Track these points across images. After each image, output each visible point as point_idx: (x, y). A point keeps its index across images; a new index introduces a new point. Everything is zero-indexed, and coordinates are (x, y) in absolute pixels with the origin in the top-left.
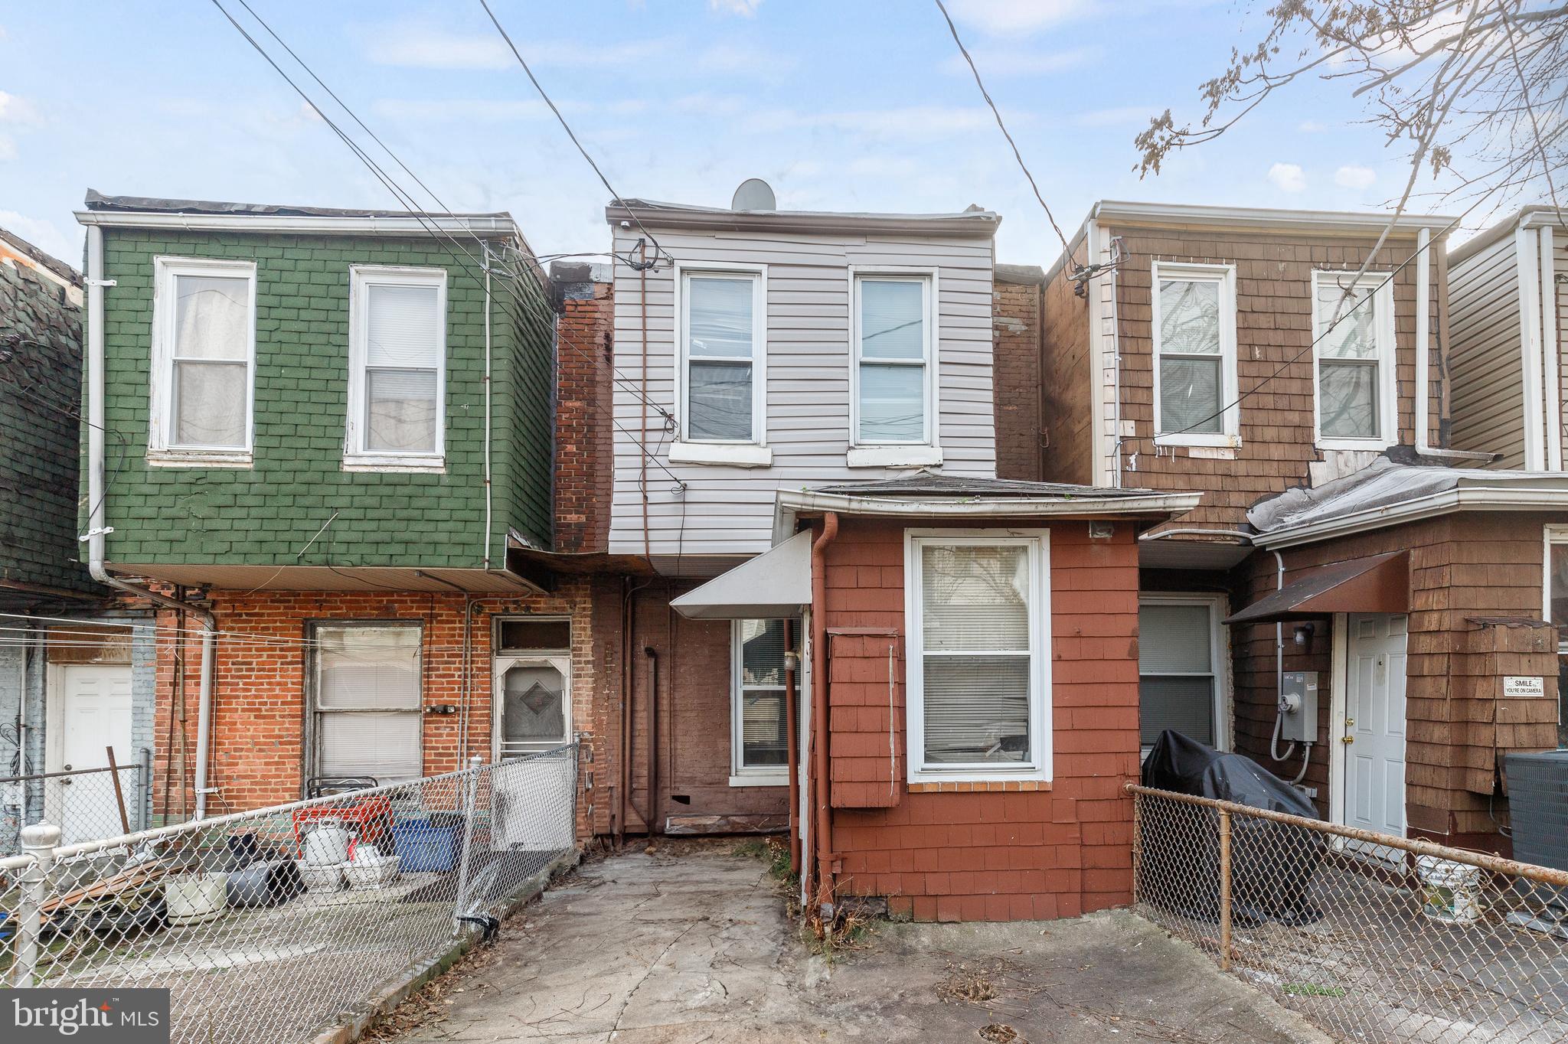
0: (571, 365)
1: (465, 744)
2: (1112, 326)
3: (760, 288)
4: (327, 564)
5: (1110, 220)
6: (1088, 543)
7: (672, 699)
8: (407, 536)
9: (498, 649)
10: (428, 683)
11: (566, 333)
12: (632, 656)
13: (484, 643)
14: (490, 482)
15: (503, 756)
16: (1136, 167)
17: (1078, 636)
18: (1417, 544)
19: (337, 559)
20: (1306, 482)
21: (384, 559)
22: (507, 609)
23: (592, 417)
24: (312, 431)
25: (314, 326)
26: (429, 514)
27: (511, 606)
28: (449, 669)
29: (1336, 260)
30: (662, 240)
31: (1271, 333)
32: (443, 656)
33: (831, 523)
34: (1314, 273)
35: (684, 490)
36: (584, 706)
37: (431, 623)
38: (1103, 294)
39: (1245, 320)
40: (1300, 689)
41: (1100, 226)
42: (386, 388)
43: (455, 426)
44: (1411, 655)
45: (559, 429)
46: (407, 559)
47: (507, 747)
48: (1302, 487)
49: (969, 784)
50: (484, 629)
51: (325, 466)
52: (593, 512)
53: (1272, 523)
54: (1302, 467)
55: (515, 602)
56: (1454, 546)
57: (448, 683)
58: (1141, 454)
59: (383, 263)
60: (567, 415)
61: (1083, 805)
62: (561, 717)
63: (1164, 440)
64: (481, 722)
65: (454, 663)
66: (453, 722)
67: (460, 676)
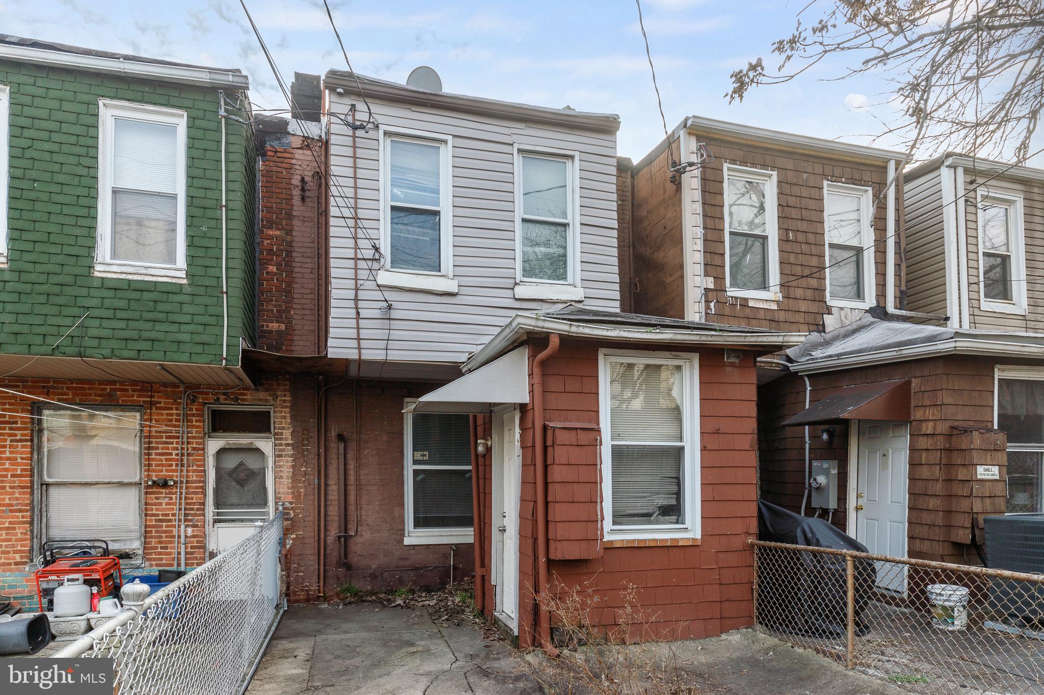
0: (273, 200)
1: (183, 512)
2: (698, 208)
3: (446, 154)
4: (80, 355)
5: (696, 130)
6: (724, 365)
7: (357, 476)
8: (153, 335)
9: (209, 433)
10: (149, 460)
11: (267, 174)
12: (325, 441)
13: (198, 427)
14: (226, 293)
15: (215, 521)
16: (727, 95)
17: (717, 432)
18: (917, 375)
19: (89, 351)
20: (821, 328)
21: (133, 354)
22: (218, 398)
23: (290, 244)
24: (65, 240)
25: (65, 148)
26: (173, 317)
27: (222, 397)
28: (168, 448)
29: (838, 175)
30: (375, 108)
31: (799, 222)
32: (162, 437)
33: (555, 342)
34: (825, 183)
35: (390, 309)
36: (285, 481)
37: (151, 409)
38: (692, 184)
39: (783, 211)
40: (826, 473)
41: (690, 134)
42: (131, 208)
43: (195, 244)
44: (912, 450)
45: (261, 253)
46: (153, 355)
47: (218, 514)
48: (819, 332)
49: (645, 540)
50: (198, 415)
51: (78, 271)
52: (291, 322)
53: (803, 356)
54: (819, 317)
55: (225, 394)
56: (945, 376)
57: (167, 460)
58: (717, 302)
59: (129, 100)
60: (269, 242)
61: (721, 555)
62: (264, 489)
63: (733, 292)
64: (196, 493)
65: (172, 443)
66: (171, 493)
67: (177, 455)
